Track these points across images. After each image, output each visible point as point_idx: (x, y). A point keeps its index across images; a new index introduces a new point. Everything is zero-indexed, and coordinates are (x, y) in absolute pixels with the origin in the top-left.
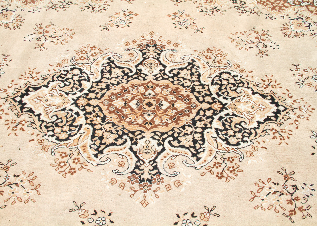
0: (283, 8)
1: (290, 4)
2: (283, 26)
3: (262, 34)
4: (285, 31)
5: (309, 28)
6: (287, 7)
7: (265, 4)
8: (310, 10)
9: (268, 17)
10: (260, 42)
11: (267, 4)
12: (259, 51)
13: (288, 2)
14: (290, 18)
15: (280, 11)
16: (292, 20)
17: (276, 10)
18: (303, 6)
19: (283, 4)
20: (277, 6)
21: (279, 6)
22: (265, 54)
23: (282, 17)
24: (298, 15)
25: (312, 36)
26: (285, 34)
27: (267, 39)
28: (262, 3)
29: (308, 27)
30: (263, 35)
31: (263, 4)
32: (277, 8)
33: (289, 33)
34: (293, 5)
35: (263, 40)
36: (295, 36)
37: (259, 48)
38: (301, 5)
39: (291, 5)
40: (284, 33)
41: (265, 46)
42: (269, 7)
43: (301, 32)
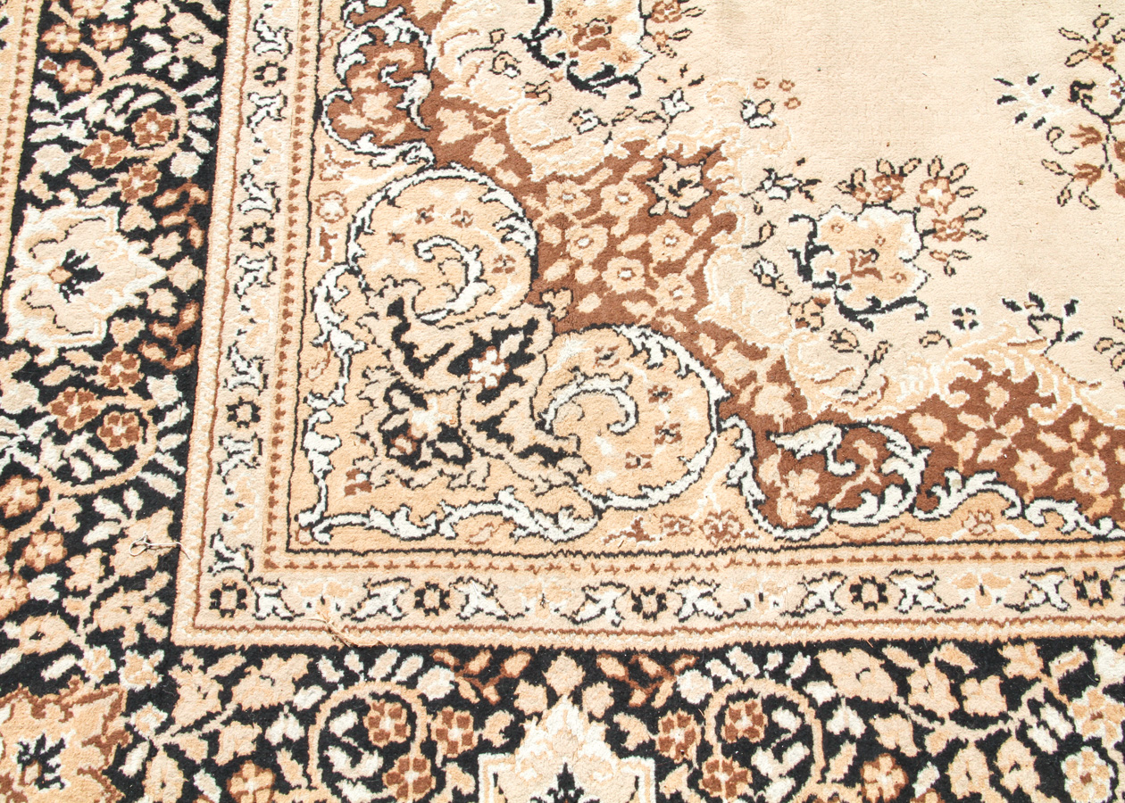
0: (957, 400)
1: (909, 432)
2: (967, 244)
3: (1095, 179)
4: (960, 207)
5: (813, 235)
6: (933, 406)
7: (1079, 429)
8: (786, 390)
9: (1062, 314)
10: (1106, 119)
11: (1062, 428)
12: (1112, 59)
13: (925, 453)
14: (919, 317)
15: (977, 376)
16: (910, 295)
17: (1004, 380)
18: (826, 418)
19: (957, 431)
20: (1002, 420)
21: (984, 412)
22: (1082, 45)
23: (968, 318)
24: (868, 340)
25: (803, 174)
26: (962, 183)
27: (1065, 143)
28: (1101, 441)
29: (818, 241)
30: (1091, 173)
31: (1095, 428)
32: (998, 397)
33: (935, 193)
34: (888, 433)
35: (1090, 136)
36: (902, 175)
37: (1115, 79)
38: (839, 431)
39: (902, 423)
40: (969, 191)
41: (1082, 92)
42: (1049, 401)
43: (865, 206)
